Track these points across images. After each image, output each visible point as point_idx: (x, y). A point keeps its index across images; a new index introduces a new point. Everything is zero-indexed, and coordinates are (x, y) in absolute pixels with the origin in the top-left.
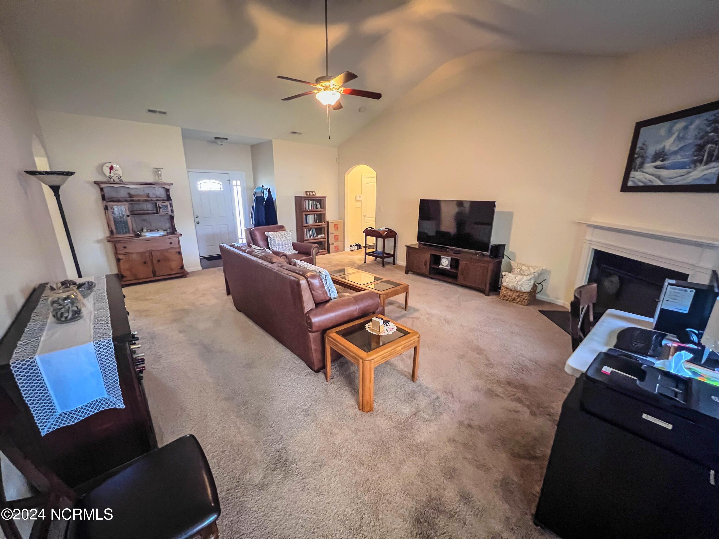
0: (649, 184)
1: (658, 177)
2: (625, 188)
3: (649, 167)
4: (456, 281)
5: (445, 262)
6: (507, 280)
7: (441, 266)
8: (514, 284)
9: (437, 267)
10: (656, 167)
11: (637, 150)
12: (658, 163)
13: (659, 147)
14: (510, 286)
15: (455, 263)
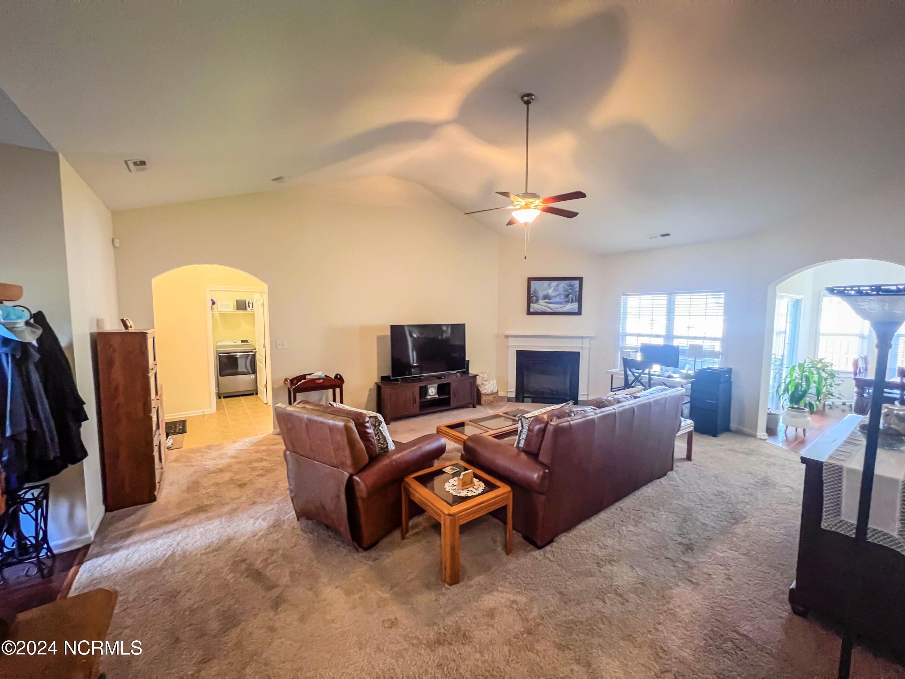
0: (544, 311)
1: (549, 308)
2: (529, 313)
3: (542, 302)
4: (450, 406)
5: (432, 392)
6: (487, 387)
7: (429, 397)
8: (492, 389)
9: (426, 400)
10: (546, 303)
11: (531, 292)
12: (547, 301)
13: (545, 293)
14: (489, 391)
15: (443, 389)
